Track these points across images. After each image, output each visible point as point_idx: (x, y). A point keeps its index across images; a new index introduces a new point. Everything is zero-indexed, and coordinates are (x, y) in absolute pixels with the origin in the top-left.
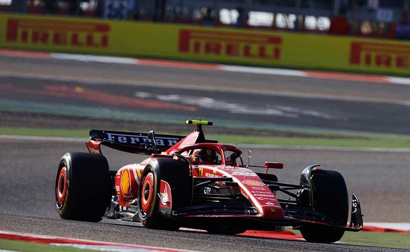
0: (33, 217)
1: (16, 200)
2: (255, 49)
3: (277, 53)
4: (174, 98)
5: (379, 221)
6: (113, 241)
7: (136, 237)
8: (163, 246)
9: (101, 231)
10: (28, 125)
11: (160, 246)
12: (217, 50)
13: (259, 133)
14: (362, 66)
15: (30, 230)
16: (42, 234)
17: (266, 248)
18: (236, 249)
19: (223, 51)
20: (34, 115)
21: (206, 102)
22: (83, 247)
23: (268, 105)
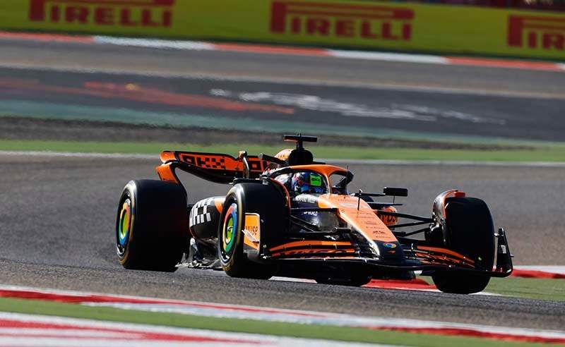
0: (61, 266)
1: (39, 241)
2: (376, 27)
3: (407, 32)
4: (264, 96)
5: (546, 263)
6: (171, 298)
7: (204, 292)
8: (241, 303)
9: (155, 284)
10: (57, 137)
11: (235, 304)
12: (324, 29)
13: (382, 143)
14: (525, 49)
15: (55, 284)
16: (72, 289)
17: (384, 304)
18: (342, 305)
19: (332, 30)
20: (68, 123)
21: (309, 101)
22: (127, 306)
23: (395, 105)
